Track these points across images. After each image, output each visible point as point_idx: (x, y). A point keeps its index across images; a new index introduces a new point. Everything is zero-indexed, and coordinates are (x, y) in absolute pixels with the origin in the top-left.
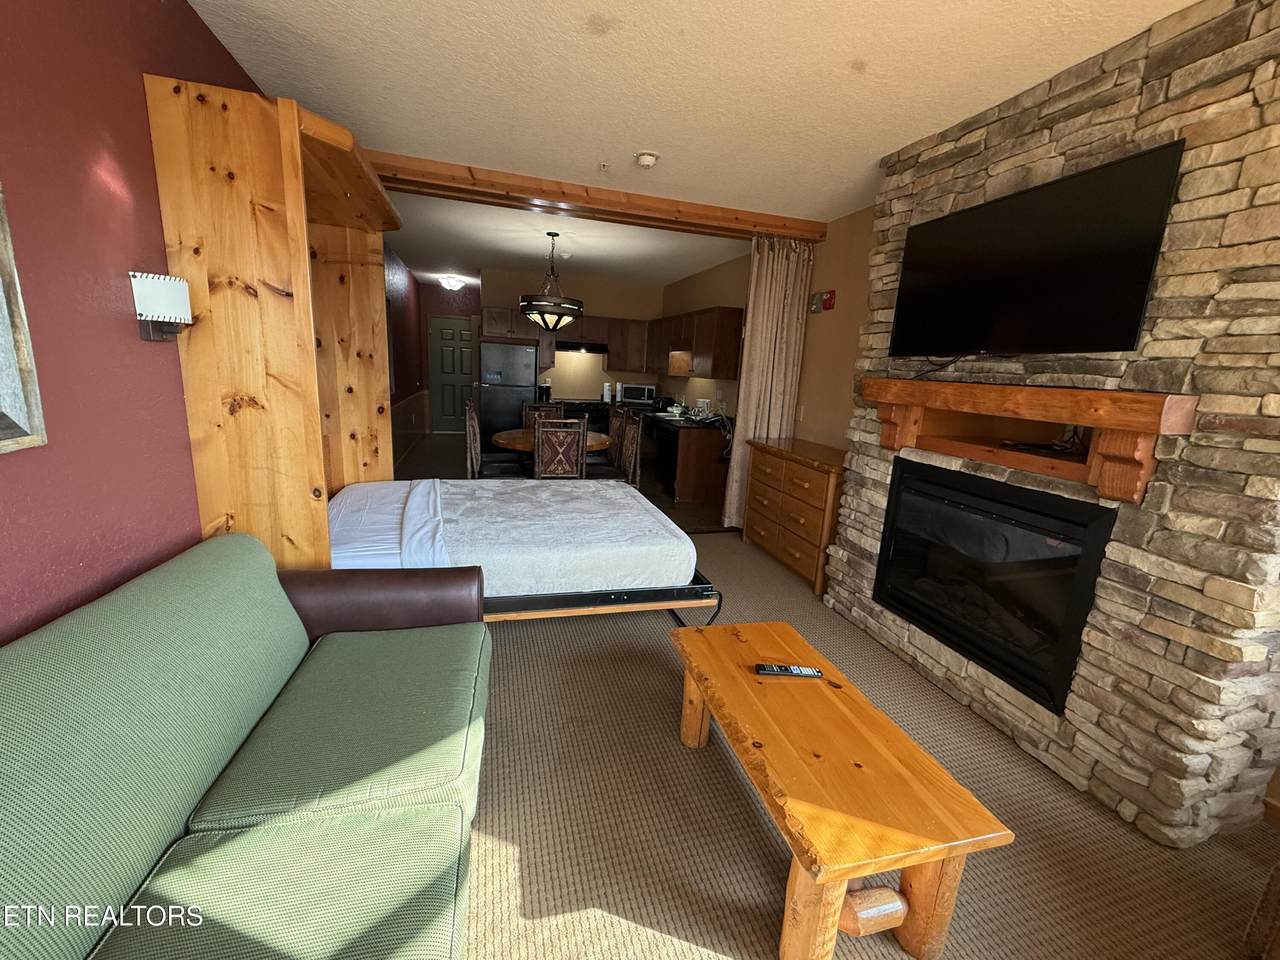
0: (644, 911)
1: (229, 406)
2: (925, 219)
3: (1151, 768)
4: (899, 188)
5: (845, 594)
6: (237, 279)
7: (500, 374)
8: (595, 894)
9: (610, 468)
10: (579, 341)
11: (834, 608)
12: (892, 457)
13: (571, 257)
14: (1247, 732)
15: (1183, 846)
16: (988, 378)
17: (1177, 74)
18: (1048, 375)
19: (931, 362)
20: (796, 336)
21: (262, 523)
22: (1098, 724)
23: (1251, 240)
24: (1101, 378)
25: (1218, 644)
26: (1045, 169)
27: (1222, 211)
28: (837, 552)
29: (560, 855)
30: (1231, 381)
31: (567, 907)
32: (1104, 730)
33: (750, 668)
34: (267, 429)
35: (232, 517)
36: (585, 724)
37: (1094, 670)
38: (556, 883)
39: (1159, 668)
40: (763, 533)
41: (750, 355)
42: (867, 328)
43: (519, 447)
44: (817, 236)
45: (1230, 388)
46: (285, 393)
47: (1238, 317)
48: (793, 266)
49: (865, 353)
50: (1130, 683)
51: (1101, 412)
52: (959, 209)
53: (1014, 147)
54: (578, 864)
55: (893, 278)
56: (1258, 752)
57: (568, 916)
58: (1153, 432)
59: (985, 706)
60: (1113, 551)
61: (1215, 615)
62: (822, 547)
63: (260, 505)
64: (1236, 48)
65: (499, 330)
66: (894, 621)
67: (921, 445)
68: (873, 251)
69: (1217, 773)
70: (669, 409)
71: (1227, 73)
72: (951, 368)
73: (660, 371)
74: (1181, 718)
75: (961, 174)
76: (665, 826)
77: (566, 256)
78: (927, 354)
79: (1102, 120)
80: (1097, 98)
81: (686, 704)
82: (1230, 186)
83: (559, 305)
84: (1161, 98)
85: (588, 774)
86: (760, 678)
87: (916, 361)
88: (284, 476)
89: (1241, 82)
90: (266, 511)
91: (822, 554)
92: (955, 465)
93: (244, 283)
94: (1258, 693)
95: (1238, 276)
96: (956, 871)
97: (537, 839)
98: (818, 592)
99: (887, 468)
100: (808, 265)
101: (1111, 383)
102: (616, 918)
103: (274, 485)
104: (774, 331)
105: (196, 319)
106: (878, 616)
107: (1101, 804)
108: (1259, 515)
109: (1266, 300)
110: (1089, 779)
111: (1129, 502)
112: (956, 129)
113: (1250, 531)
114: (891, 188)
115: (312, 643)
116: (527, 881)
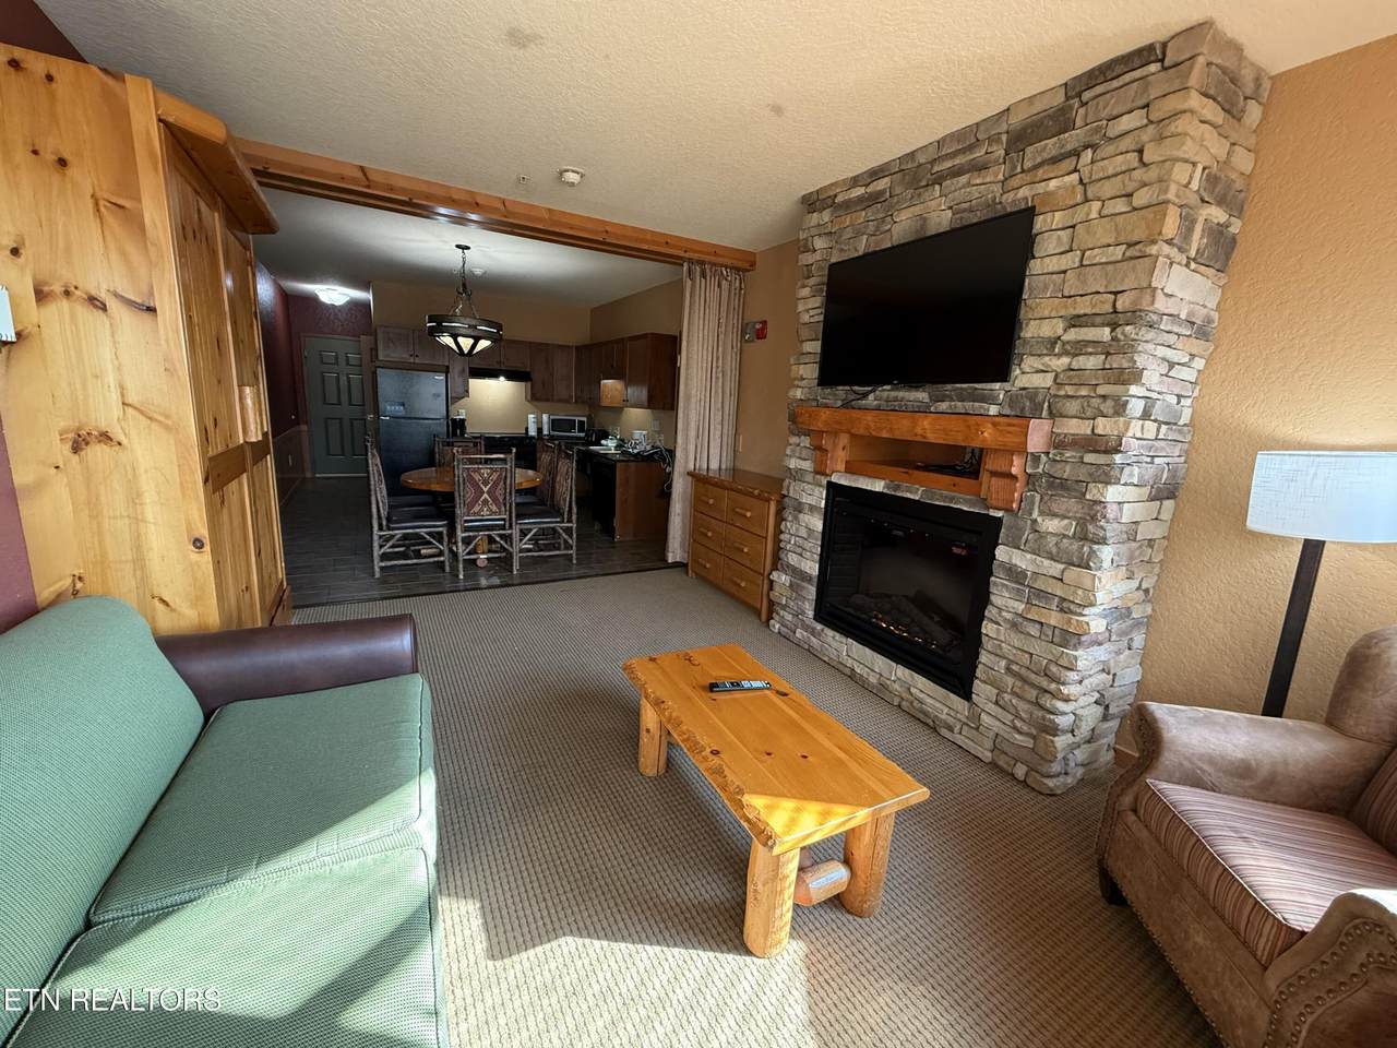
0: (615, 928)
1: (71, 443)
2: (845, 257)
3: (1035, 732)
4: (819, 225)
5: (789, 617)
6: (76, 288)
7: (403, 405)
8: (564, 923)
9: (543, 507)
10: (497, 367)
11: (779, 633)
12: (825, 482)
13: (485, 273)
14: (1098, 692)
15: (1059, 792)
16: (900, 406)
17: (1029, 150)
18: (948, 403)
19: (854, 392)
20: (731, 363)
21: (125, 584)
22: (997, 703)
23: (1081, 293)
24: (986, 406)
25: (1075, 623)
26: (938, 220)
27: (1063, 268)
28: (779, 577)
29: (524, 895)
30: (1073, 407)
31: (537, 940)
32: (1000, 706)
33: (703, 688)
34: (126, 471)
35: (80, 578)
36: (538, 770)
37: (992, 657)
38: (523, 921)
39: (1037, 648)
40: (708, 566)
41: (686, 385)
42: (798, 359)
43: (435, 487)
44: (746, 266)
45: (1074, 413)
46: (149, 427)
47: (1077, 355)
48: (725, 294)
49: (796, 382)
50: (1017, 664)
51: (985, 434)
52: (871, 250)
53: (913, 197)
54: (544, 900)
55: (819, 311)
56: (1107, 707)
57: (539, 949)
58: (1021, 449)
59: (912, 703)
60: (1001, 553)
61: (1071, 599)
62: (766, 573)
63: (121, 562)
64: (1067, 135)
65: (398, 354)
66: (833, 638)
67: (850, 469)
68: (799, 284)
69: (1079, 728)
70: (603, 442)
71: (1061, 154)
72: (871, 397)
73: (592, 402)
74: (1053, 686)
75: (872, 218)
76: (630, 851)
77: (478, 272)
78: (851, 385)
79: (978, 182)
80: (972, 163)
81: (643, 734)
82: (1067, 248)
83: (475, 327)
84: (1019, 170)
85: (546, 816)
86: (713, 695)
87: (841, 390)
88: (152, 527)
89: (1069, 164)
90: (129, 568)
91: (766, 581)
92: (878, 486)
93: (86, 294)
94: (1103, 659)
95: (1075, 321)
96: (887, 829)
97: (498, 884)
98: (764, 617)
99: (821, 493)
100: (740, 293)
101: (993, 410)
102: (587, 941)
103: (139, 536)
104: (710, 359)
105: (18, 335)
106: (820, 635)
107: (1002, 770)
108: (1096, 515)
109: (1094, 342)
110: (992, 751)
111: (1008, 510)
112: (865, 176)
113: (1090, 527)
114: (812, 224)
115: (207, 717)
116: (491, 925)
